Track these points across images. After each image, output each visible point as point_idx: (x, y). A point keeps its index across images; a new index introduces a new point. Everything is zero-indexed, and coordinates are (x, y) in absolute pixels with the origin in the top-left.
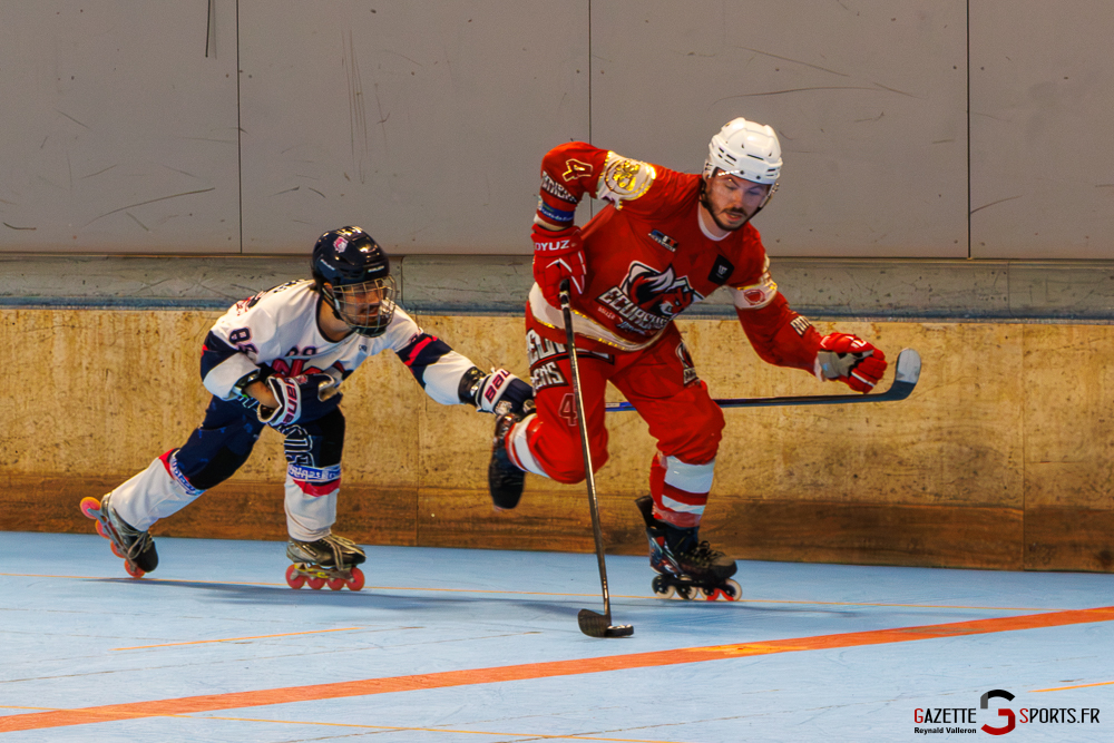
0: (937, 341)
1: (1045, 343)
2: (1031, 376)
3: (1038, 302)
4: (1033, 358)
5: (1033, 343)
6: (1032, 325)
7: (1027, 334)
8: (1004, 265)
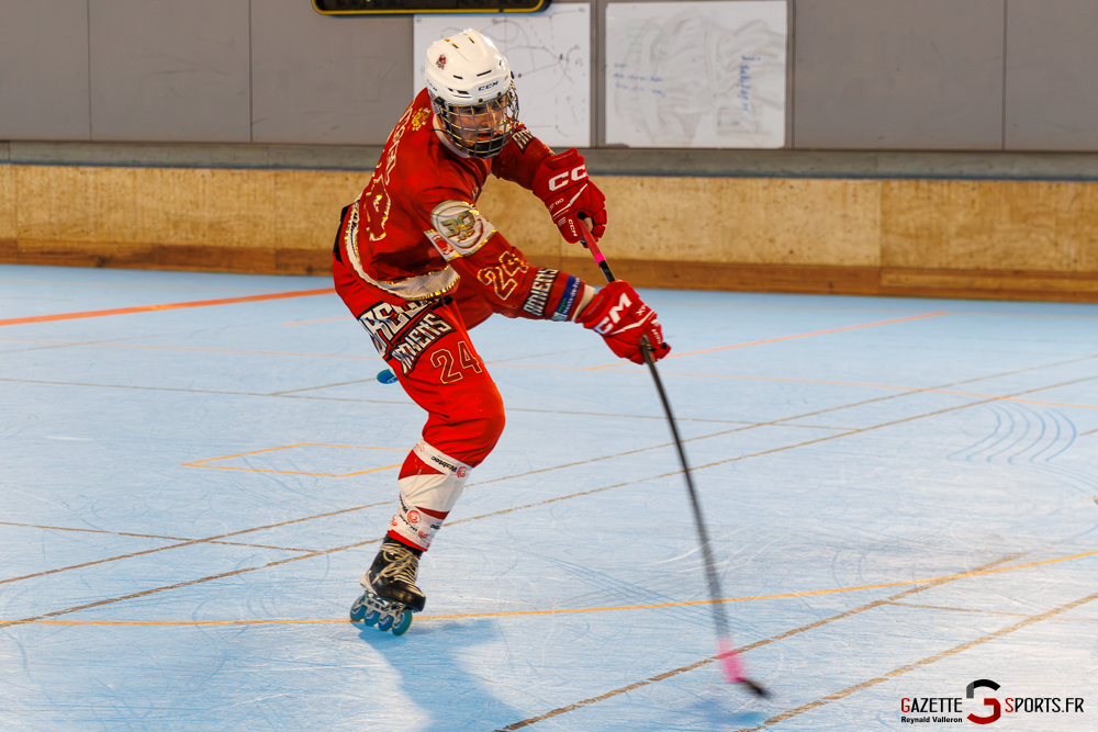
0: (238, 178)
1: (284, 179)
2: (278, 193)
3: (281, 162)
4: (279, 186)
5: (278, 179)
6: (278, 171)
7: (276, 176)
8: (266, 146)
